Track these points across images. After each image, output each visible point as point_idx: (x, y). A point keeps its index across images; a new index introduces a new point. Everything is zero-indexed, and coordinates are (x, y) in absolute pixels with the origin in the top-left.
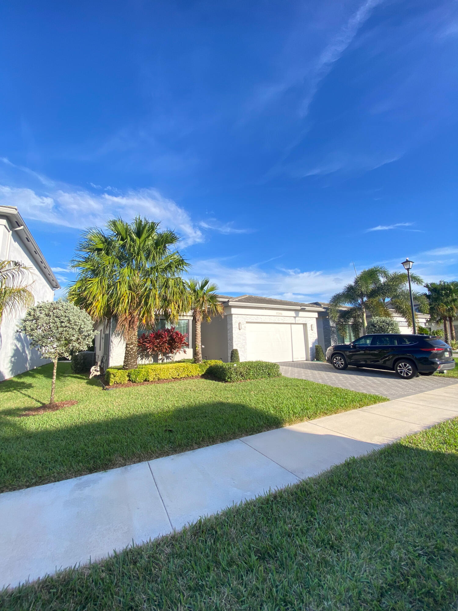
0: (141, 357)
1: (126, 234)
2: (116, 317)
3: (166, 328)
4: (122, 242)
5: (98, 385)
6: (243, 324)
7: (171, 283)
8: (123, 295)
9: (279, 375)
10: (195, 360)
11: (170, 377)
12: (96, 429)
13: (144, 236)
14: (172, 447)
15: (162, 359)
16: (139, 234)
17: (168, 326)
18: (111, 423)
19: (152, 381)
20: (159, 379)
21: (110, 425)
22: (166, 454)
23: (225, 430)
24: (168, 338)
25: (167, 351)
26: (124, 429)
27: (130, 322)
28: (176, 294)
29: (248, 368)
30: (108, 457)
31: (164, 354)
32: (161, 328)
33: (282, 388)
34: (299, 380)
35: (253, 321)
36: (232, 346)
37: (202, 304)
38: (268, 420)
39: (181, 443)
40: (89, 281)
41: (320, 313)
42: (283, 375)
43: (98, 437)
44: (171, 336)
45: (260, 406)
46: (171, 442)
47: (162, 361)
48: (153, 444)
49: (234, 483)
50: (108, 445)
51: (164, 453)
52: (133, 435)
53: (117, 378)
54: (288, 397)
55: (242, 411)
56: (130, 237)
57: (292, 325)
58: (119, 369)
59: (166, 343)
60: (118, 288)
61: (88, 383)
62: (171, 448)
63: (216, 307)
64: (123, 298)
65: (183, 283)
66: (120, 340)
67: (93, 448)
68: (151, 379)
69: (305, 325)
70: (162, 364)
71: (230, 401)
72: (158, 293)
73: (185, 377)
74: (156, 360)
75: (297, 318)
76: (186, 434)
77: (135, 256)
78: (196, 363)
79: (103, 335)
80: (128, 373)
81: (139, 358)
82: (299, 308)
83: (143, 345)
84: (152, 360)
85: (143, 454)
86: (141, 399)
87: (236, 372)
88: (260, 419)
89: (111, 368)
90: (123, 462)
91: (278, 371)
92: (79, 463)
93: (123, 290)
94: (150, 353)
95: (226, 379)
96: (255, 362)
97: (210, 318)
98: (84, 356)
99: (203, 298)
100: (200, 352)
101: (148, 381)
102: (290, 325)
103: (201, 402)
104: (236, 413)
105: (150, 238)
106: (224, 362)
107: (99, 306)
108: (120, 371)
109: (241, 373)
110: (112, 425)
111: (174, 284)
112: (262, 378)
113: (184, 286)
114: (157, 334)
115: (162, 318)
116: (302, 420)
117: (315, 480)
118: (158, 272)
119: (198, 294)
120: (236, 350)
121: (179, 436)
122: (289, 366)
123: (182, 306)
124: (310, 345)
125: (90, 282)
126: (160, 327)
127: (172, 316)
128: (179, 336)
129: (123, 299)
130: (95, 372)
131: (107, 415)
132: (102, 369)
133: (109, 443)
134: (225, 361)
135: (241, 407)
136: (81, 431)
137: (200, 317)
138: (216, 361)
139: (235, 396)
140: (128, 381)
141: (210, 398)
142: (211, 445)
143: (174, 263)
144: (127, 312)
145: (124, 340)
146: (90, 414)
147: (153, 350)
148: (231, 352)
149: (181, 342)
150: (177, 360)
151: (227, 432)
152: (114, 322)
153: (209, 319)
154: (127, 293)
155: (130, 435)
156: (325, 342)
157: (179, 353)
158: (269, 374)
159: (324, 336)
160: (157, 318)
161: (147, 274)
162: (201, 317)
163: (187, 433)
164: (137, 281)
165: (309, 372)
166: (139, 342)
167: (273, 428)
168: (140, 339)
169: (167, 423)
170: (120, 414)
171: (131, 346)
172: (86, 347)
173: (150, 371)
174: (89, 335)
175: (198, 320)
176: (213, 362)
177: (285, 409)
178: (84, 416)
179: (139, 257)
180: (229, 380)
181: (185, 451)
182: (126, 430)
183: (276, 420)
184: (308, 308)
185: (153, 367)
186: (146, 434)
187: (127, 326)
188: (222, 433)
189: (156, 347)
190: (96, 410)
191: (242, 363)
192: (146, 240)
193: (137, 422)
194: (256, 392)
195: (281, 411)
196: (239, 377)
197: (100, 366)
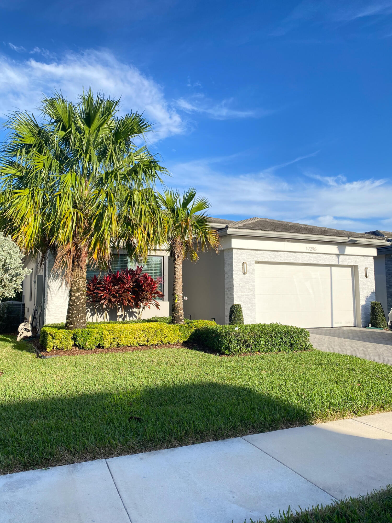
0: (91, 312)
1: (69, 120)
2: (54, 249)
3: (129, 268)
4: (62, 134)
5: (30, 351)
6: (250, 265)
7: (137, 197)
8: (64, 216)
9: (308, 348)
10: (173, 320)
11: (135, 344)
12: (31, 411)
13: (96, 123)
14: (141, 441)
15: (122, 315)
16: (88, 120)
17: (132, 266)
18: (52, 403)
19: (108, 349)
20: (118, 346)
21: (50, 407)
22: (133, 451)
23: (219, 423)
24: (132, 284)
25: (130, 304)
26: (70, 413)
27: (74, 258)
28: (145, 214)
29: (257, 335)
30: (48, 449)
31: (127, 308)
32: (121, 269)
33: (313, 367)
34: (341, 356)
35: (266, 260)
36: (232, 299)
37: (185, 230)
38: (288, 413)
39: (154, 436)
40: (16, 193)
41: (380, 249)
42: (314, 347)
43: (34, 423)
44: (137, 282)
45: (276, 393)
46: (139, 435)
47: (123, 319)
48: (113, 435)
49: (234, 497)
50: (49, 433)
51: (129, 449)
52: (85, 422)
53: (57, 341)
54: (321, 380)
55: (246, 398)
56: (75, 124)
57: (333, 268)
58: (60, 328)
59: (129, 291)
60: (58, 204)
61: (15, 347)
62: (139, 442)
63: (206, 237)
64: (65, 220)
65: (156, 197)
66: (60, 284)
67: (27, 437)
68: (107, 345)
69: (354, 268)
70: (123, 323)
71: (228, 382)
72: (116, 213)
73: (157, 345)
74: (113, 317)
75: (341, 257)
76: (161, 425)
77: (81, 155)
78: (174, 324)
79: (35, 278)
80: (74, 335)
81: (89, 314)
82: (345, 239)
83: (95, 293)
84: (108, 317)
85: (99, 448)
86: (93, 373)
87: (238, 340)
88: (276, 410)
89: (48, 326)
90: (71, 457)
91: (308, 341)
92: (8, 456)
93: (65, 207)
94: (104, 306)
95: (221, 350)
96: (269, 326)
97: (196, 254)
98: (8, 308)
99: (186, 221)
100: (181, 307)
101: (103, 347)
102: (329, 268)
103: (183, 381)
104: (238, 400)
105: (105, 126)
106: (218, 324)
107: (29, 233)
108: (61, 330)
109: (246, 342)
110: (53, 406)
111: (142, 200)
112: (280, 351)
113: (157, 202)
114: (115, 277)
115: (122, 253)
116: (343, 416)
117: (361, 502)
118: (117, 180)
119: (178, 215)
120: (239, 306)
121: (150, 427)
122: (325, 334)
123: (154, 233)
124: (363, 302)
125: (17, 195)
126: (118, 266)
127: (138, 250)
128: (149, 281)
129: (65, 222)
130: (24, 332)
131: (46, 392)
132: (34, 329)
133: (50, 430)
134: (221, 322)
135: (246, 393)
136: (10, 412)
137: (181, 253)
138: (207, 321)
139: (236, 376)
140: (73, 346)
141: (196, 376)
142: (199, 443)
143: (142, 165)
144: (71, 240)
145: (66, 285)
146: (21, 390)
147: (110, 301)
148: (229, 310)
149: (152, 291)
150: (146, 318)
151: (223, 426)
152: (52, 257)
153: (195, 256)
154: (70, 213)
155: (78, 421)
156: (388, 297)
157: (149, 307)
158: (291, 345)
159: (387, 288)
160: (115, 253)
161: (101, 183)
162: (183, 252)
163: (163, 424)
164: (86, 194)
165: (359, 344)
166: (89, 289)
167: (296, 424)
168: (89, 284)
169: (132, 408)
170: (63, 392)
171: (77, 295)
172: (13, 292)
173: (105, 332)
174: (17, 275)
175: (178, 257)
176: (201, 324)
177: (317, 399)
178: (12, 392)
179: (88, 156)
180: (227, 352)
181: (159, 449)
182: (73, 414)
183: (302, 413)
184: (360, 240)
185: (110, 326)
186: (102, 421)
187: (70, 263)
188: (216, 427)
189: (114, 297)
190: (28, 385)
191: (247, 326)
192: (99, 131)
193: (88, 404)
194: (269, 372)
195: (310, 400)
196: (244, 348)
197: (32, 324)
